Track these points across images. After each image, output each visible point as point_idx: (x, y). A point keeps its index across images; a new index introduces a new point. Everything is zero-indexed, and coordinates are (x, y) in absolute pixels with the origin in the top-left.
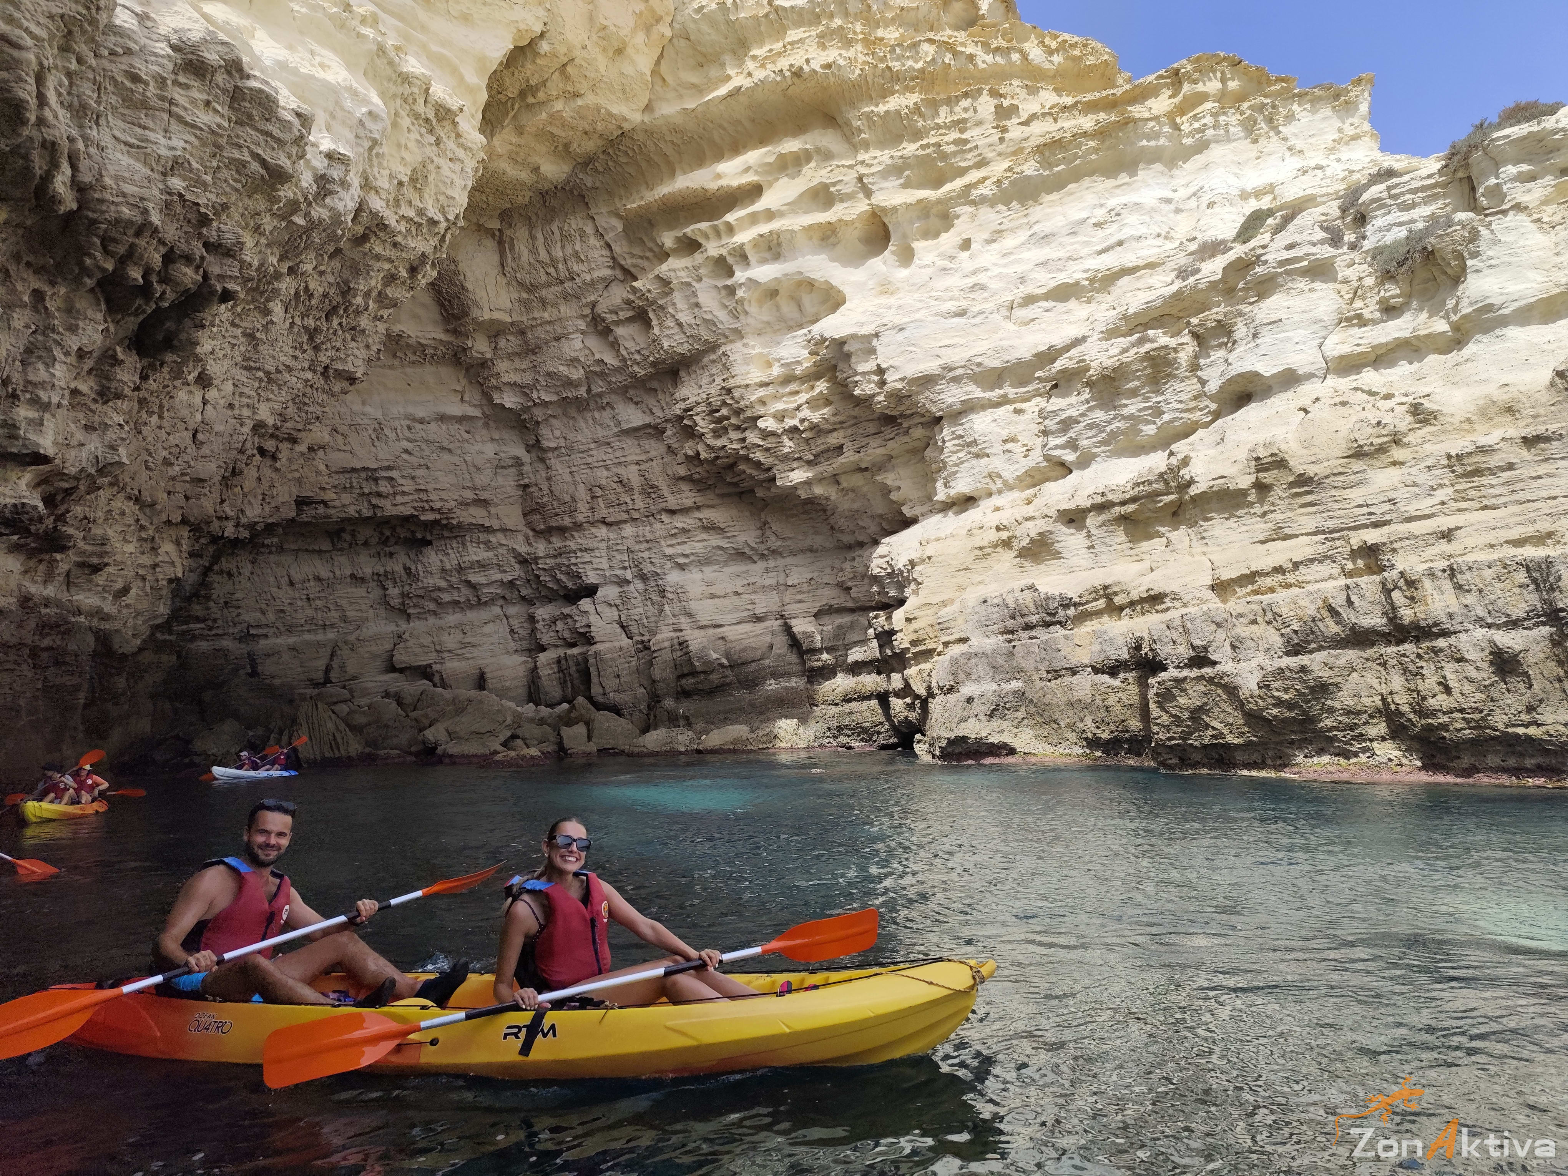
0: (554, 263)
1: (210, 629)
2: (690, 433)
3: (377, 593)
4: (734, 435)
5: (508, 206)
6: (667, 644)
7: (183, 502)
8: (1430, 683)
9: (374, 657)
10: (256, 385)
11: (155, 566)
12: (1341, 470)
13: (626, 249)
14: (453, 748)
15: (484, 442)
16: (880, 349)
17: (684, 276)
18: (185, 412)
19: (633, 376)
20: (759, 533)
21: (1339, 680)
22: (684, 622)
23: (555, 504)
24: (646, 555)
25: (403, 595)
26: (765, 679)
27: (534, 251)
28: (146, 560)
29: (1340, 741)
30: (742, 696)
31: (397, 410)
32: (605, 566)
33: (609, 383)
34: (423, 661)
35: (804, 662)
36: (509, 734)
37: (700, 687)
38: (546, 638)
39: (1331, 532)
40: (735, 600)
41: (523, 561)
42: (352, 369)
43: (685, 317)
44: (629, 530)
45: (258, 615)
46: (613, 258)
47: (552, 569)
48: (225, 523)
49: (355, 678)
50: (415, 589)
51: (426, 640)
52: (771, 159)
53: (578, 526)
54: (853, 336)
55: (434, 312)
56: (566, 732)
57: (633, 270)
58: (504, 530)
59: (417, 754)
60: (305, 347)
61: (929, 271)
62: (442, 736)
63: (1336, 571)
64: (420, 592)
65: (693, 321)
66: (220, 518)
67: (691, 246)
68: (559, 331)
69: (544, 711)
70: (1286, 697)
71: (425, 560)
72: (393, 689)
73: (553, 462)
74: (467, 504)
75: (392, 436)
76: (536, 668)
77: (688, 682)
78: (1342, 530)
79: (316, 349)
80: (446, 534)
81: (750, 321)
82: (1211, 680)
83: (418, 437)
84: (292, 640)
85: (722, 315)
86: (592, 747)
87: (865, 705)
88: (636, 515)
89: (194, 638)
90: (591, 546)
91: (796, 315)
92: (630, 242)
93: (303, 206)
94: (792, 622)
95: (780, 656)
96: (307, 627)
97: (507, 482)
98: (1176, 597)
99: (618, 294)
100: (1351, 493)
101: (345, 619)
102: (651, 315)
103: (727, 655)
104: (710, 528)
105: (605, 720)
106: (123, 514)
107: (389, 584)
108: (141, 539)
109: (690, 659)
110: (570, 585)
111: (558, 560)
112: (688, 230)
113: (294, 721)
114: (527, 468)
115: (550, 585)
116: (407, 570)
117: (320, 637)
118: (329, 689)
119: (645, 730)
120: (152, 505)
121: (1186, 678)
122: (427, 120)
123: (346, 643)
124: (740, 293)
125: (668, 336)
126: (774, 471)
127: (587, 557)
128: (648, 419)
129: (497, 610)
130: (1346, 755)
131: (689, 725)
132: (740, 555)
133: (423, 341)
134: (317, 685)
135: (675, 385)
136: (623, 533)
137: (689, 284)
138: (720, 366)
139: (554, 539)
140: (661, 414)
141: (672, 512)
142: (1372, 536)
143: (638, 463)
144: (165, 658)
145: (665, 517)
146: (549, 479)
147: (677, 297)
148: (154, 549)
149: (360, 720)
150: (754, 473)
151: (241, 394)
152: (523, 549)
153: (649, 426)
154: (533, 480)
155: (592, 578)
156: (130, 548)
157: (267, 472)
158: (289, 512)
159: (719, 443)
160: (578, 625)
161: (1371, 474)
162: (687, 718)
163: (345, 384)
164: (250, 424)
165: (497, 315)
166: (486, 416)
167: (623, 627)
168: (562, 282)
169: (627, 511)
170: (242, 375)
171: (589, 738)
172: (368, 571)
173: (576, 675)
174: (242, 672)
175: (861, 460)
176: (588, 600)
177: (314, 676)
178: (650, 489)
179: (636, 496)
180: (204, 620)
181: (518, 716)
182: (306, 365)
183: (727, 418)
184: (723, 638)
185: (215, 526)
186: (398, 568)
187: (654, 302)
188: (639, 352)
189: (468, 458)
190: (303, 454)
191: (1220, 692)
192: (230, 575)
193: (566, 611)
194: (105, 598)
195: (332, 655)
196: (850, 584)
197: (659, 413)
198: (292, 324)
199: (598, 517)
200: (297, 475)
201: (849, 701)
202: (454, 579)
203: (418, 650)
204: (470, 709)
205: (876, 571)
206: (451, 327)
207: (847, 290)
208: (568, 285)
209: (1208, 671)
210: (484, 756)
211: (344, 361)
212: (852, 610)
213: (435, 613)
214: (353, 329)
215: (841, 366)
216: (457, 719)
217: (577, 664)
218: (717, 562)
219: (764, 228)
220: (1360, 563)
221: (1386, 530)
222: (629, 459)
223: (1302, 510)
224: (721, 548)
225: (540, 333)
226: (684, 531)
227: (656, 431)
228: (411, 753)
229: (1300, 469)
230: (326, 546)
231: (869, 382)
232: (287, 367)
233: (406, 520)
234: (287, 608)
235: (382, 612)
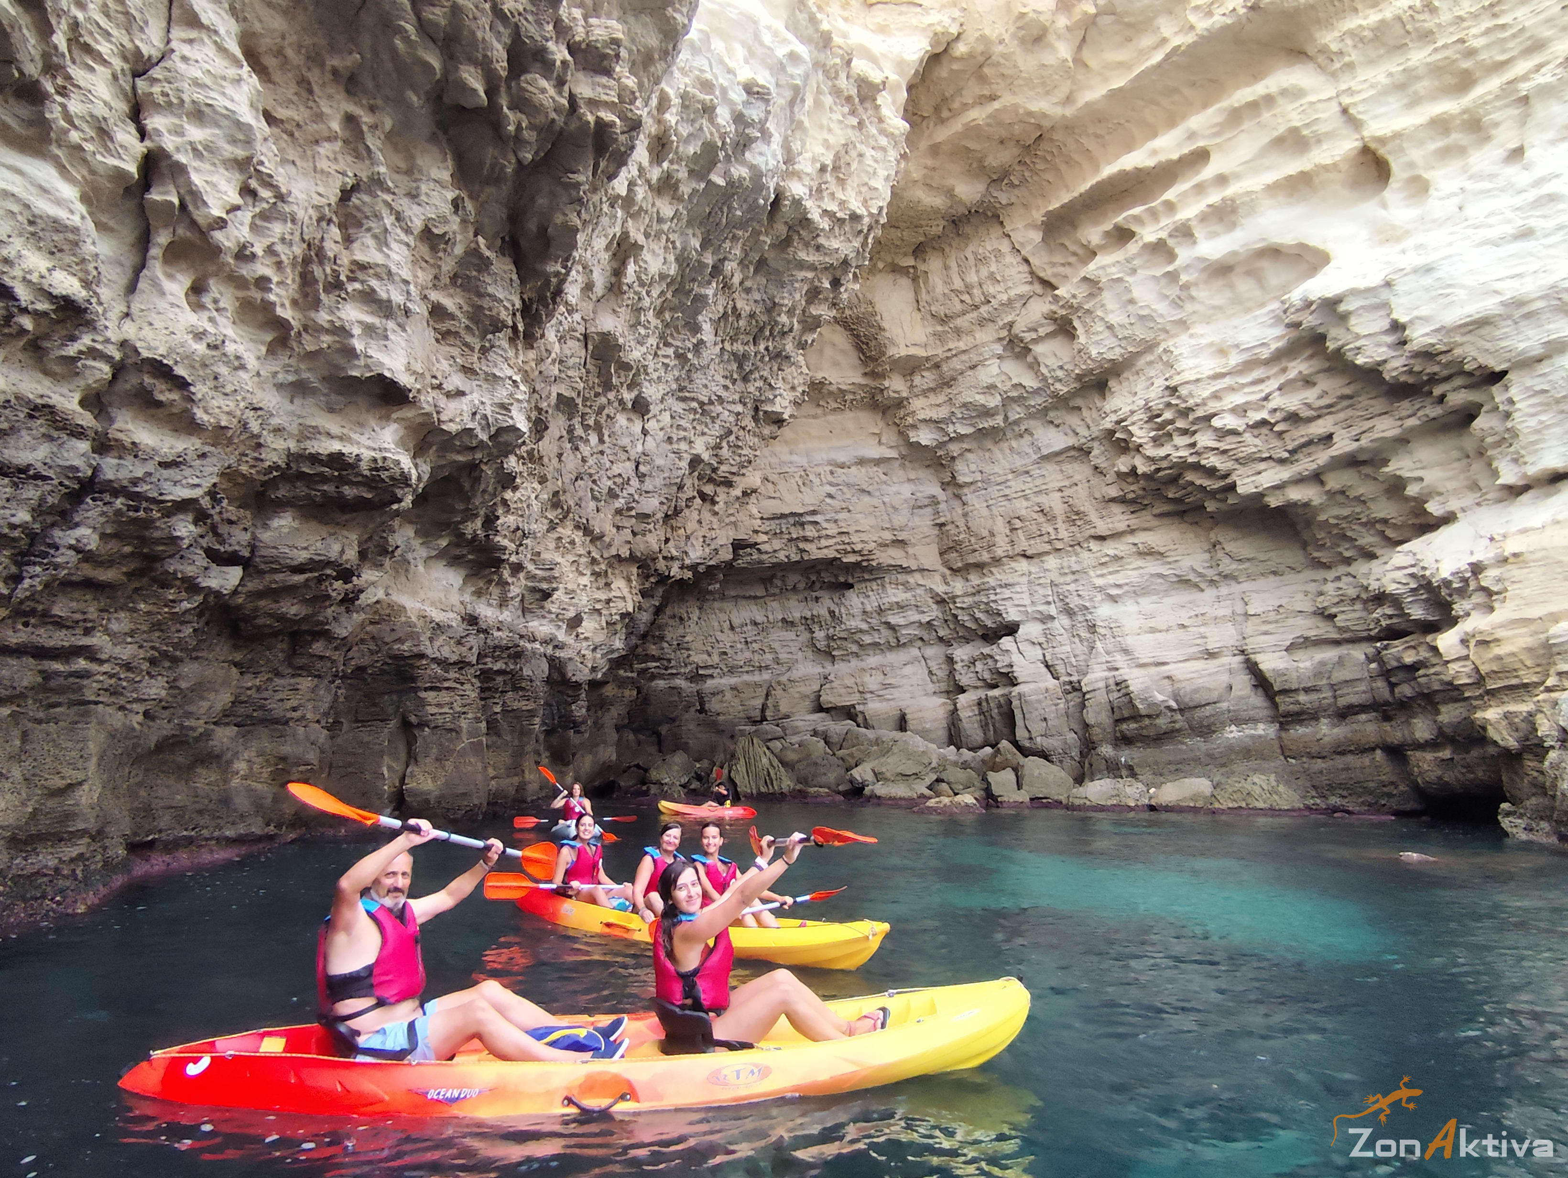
0: (968, 290)
1: (666, 669)
2: (1124, 447)
3: (806, 636)
4: (1180, 440)
5: (922, 239)
6: (1101, 684)
7: (630, 537)
9: (804, 697)
10: (692, 416)
11: (608, 601)
13: (1046, 259)
14: (880, 789)
15: (901, 483)
16: (1394, 301)
17: (1115, 272)
18: (625, 441)
19: (1055, 395)
20: (1207, 556)
22: (1120, 660)
23: (973, 540)
24: (1072, 587)
25: (830, 638)
26: (1223, 725)
27: (948, 281)
28: (602, 595)
30: (1195, 744)
31: (820, 457)
32: (1027, 602)
33: (1028, 407)
34: (847, 701)
35: (1275, 705)
36: (935, 777)
37: (1145, 732)
38: (965, 679)
40: (1180, 633)
41: (941, 602)
42: (779, 410)
43: (1116, 318)
44: (1052, 562)
45: (705, 657)
46: (1032, 273)
47: (970, 607)
48: (670, 563)
49: (787, 717)
50: (839, 632)
51: (850, 682)
52: (1219, 119)
53: (997, 561)
54: (1354, 292)
55: (853, 357)
56: (992, 777)
57: (1053, 281)
58: (922, 570)
59: (845, 794)
60: (735, 376)
61: (1455, 201)
62: (869, 777)
64: (843, 635)
65: (1126, 321)
66: (665, 558)
67: (1123, 235)
68: (975, 359)
69: (967, 754)
71: (847, 603)
72: (820, 728)
73: (969, 496)
74: (886, 545)
75: (817, 481)
76: (956, 709)
77: (1130, 727)
79: (745, 379)
80: (867, 577)
81: (1197, 307)
83: (839, 480)
84: (733, 680)
85: (1161, 307)
86: (1023, 796)
87: (1366, 760)
88: (1059, 545)
89: (653, 677)
90: (1011, 581)
91: (1257, 293)
92: (1051, 251)
93: (721, 155)
94: (1258, 658)
95: (1242, 698)
96: (746, 669)
97: (923, 522)
99: (1039, 308)
101: (777, 661)
102: (1076, 323)
103: (1176, 697)
104: (1148, 553)
105: (1033, 765)
106: (572, 543)
107: (816, 628)
108: (596, 575)
109: (1131, 701)
110: (989, 623)
111: (977, 598)
112: (1120, 219)
113: (733, 756)
114: (943, 506)
115: (968, 624)
116: (832, 613)
117: (757, 677)
118: (765, 726)
119: (1079, 780)
120: (601, 537)
122: (849, 99)
123: (779, 683)
124: (1184, 278)
125: (1097, 343)
126: (1234, 477)
127: (1007, 593)
128: (1071, 441)
129: (915, 652)
131: (1133, 774)
132: (1183, 582)
133: (844, 387)
134: (755, 723)
135: (1104, 397)
136: (1047, 566)
137: (1120, 280)
138: (1160, 366)
139: (971, 577)
140: (1086, 434)
141: (1102, 538)
143: (1060, 490)
144: (627, 693)
145: (1094, 545)
146: (965, 515)
147: (1107, 297)
148: (608, 585)
149: (791, 756)
150: (1205, 482)
151: (679, 427)
152: (940, 589)
153: (1073, 448)
154: (949, 518)
155: (1012, 615)
156: (585, 580)
157: (707, 516)
158: (727, 555)
159: (1161, 452)
160: (999, 665)
162: (1130, 768)
163: (774, 428)
164: (687, 457)
165: (912, 351)
166: (903, 457)
167: (1048, 667)
168: (977, 307)
169: (1049, 542)
170: (679, 407)
171: (1019, 786)
172: (797, 615)
173: (997, 718)
174: (693, 709)
175: (1361, 450)
176: (1009, 638)
177: (752, 714)
178: (1075, 516)
179: (1060, 525)
180: (659, 659)
181: (943, 759)
182: (737, 397)
183: (1171, 422)
184: (1169, 677)
185: (661, 565)
186: (824, 612)
187: (1080, 307)
188: (1061, 367)
189: (886, 500)
190: (738, 498)
192: (681, 619)
193: (986, 650)
194: (559, 627)
195: (767, 695)
196: (1334, 610)
197: (1083, 431)
198: (722, 349)
199: (1018, 550)
200: (732, 519)
201: (1343, 753)
202: (874, 621)
203: (842, 691)
204: (895, 749)
205: (1391, 588)
206: (868, 370)
207: (1329, 247)
208: (984, 310)
210: (911, 799)
211: (772, 401)
212: (1337, 643)
213: (857, 655)
214: (778, 355)
215: (1333, 332)
216: (883, 760)
217: (999, 706)
218: (1156, 592)
219: (1214, 197)
222: (1050, 486)
224: (1160, 576)
225: (956, 364)
226: (1117, 558)
227: (1082, 452)
228: (839, 793)
230: (760, 592)
231: (1379, 345)
232: (720, 397)
233: (831, 563)
234: (729, 651)
235: (810, 654)
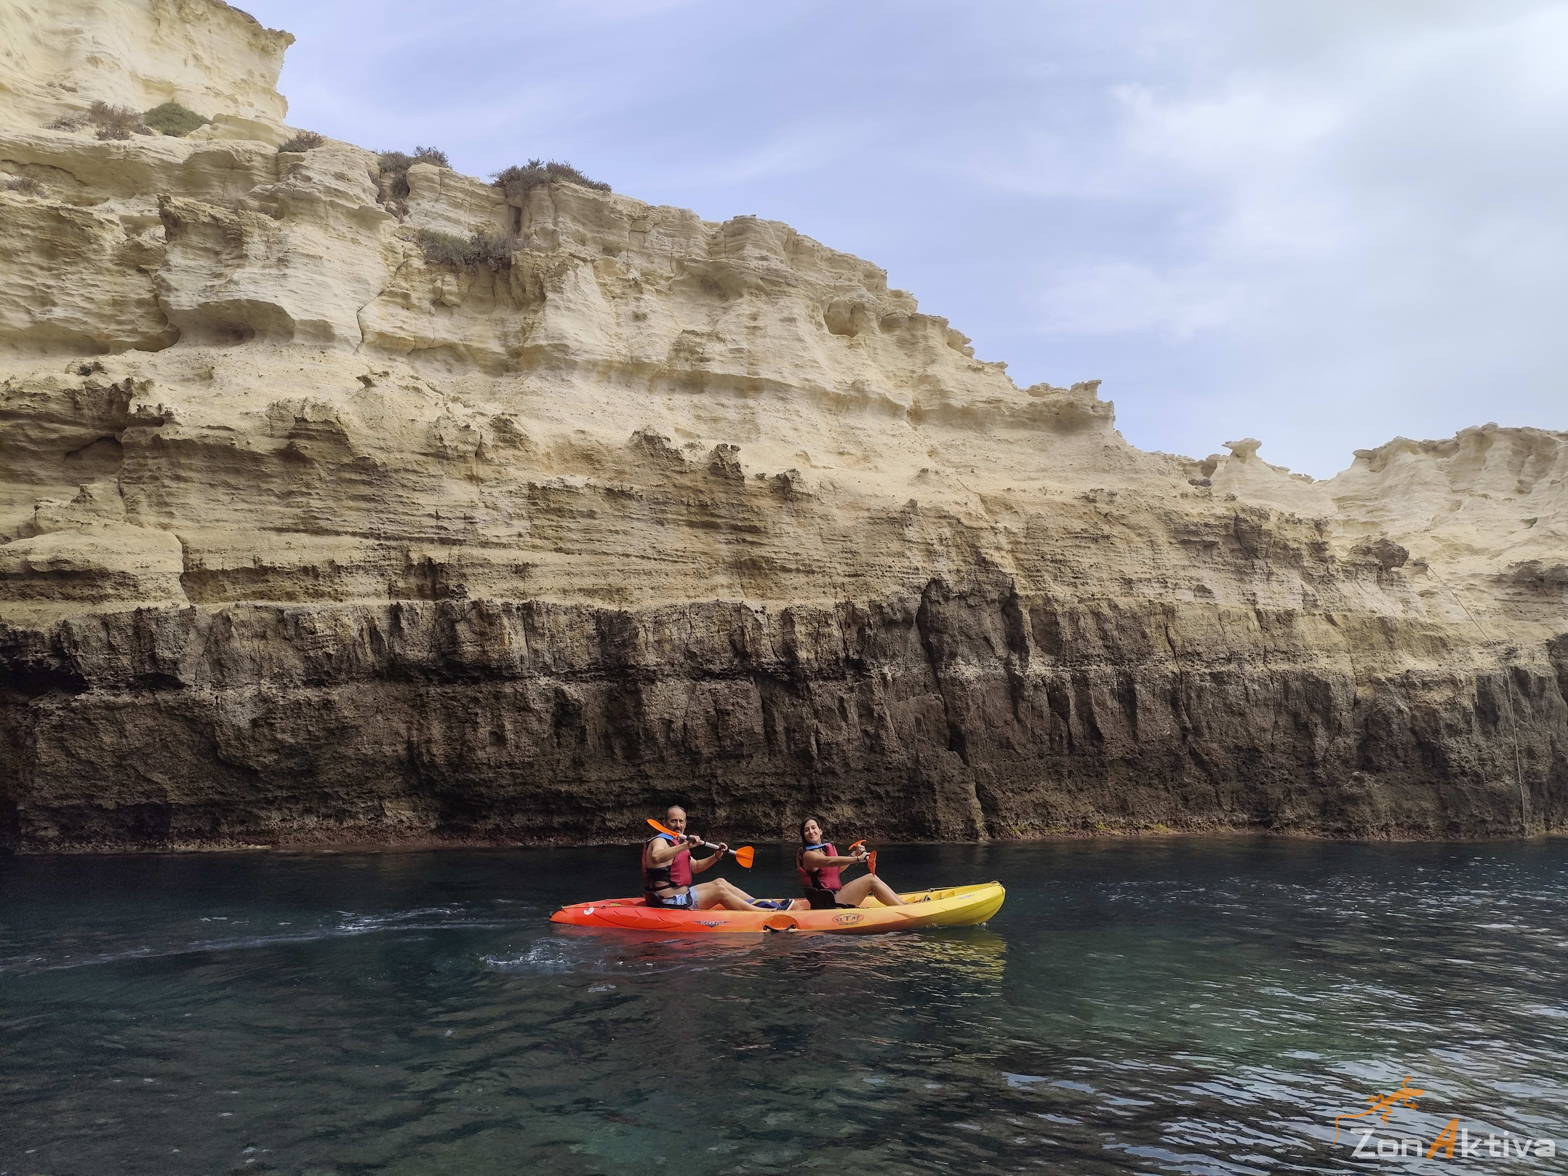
8: (484, 731)
12: (416, 468)
21: (361, 722)
29: (340, 798)
39: (387, 538)
63: (382, 587)
70: (292, 741)
78: (402, 538)
82: (170, 712)
98: (124, 580)
100: (423, 499)
121: (126, 705)
130: (340, 815)
142: (439, 555)
161: (446, 483)
191: (177, 728)
209: (165, 697)
220: (413, 581)
221: (456, 550)
223: (351, 503)
229: (364, 452)
